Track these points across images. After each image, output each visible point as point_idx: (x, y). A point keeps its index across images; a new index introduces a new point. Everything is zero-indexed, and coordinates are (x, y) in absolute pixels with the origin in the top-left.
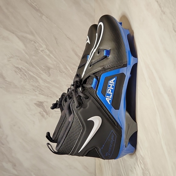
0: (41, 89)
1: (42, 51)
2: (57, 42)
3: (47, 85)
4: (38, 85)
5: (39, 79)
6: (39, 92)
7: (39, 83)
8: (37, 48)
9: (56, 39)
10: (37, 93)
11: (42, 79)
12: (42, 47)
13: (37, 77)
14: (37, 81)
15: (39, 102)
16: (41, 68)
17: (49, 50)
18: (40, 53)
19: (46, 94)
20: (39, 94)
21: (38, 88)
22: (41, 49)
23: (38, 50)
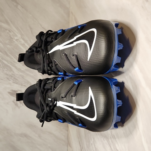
0: (15, 78)
1: (17, 40)
2: (32, 32)
3: (21, 74)
4: (12, 74)
5: (13, 68)
6: (13, 80)
7: (13, 72)
8: (12, 37)
9: (31, 28)
10: (11, 82)
11: (16, 67)
12: (16, 36)
13: (11, 66)
14: (11, 70)
15: (12, 90)
16: (15, 57)
17: (23, 39)
18: (15, 42)
19: (20, 83)
20: (13, 83)
21: (12, 77)
22: (16, 38)
23: (13, 39)
